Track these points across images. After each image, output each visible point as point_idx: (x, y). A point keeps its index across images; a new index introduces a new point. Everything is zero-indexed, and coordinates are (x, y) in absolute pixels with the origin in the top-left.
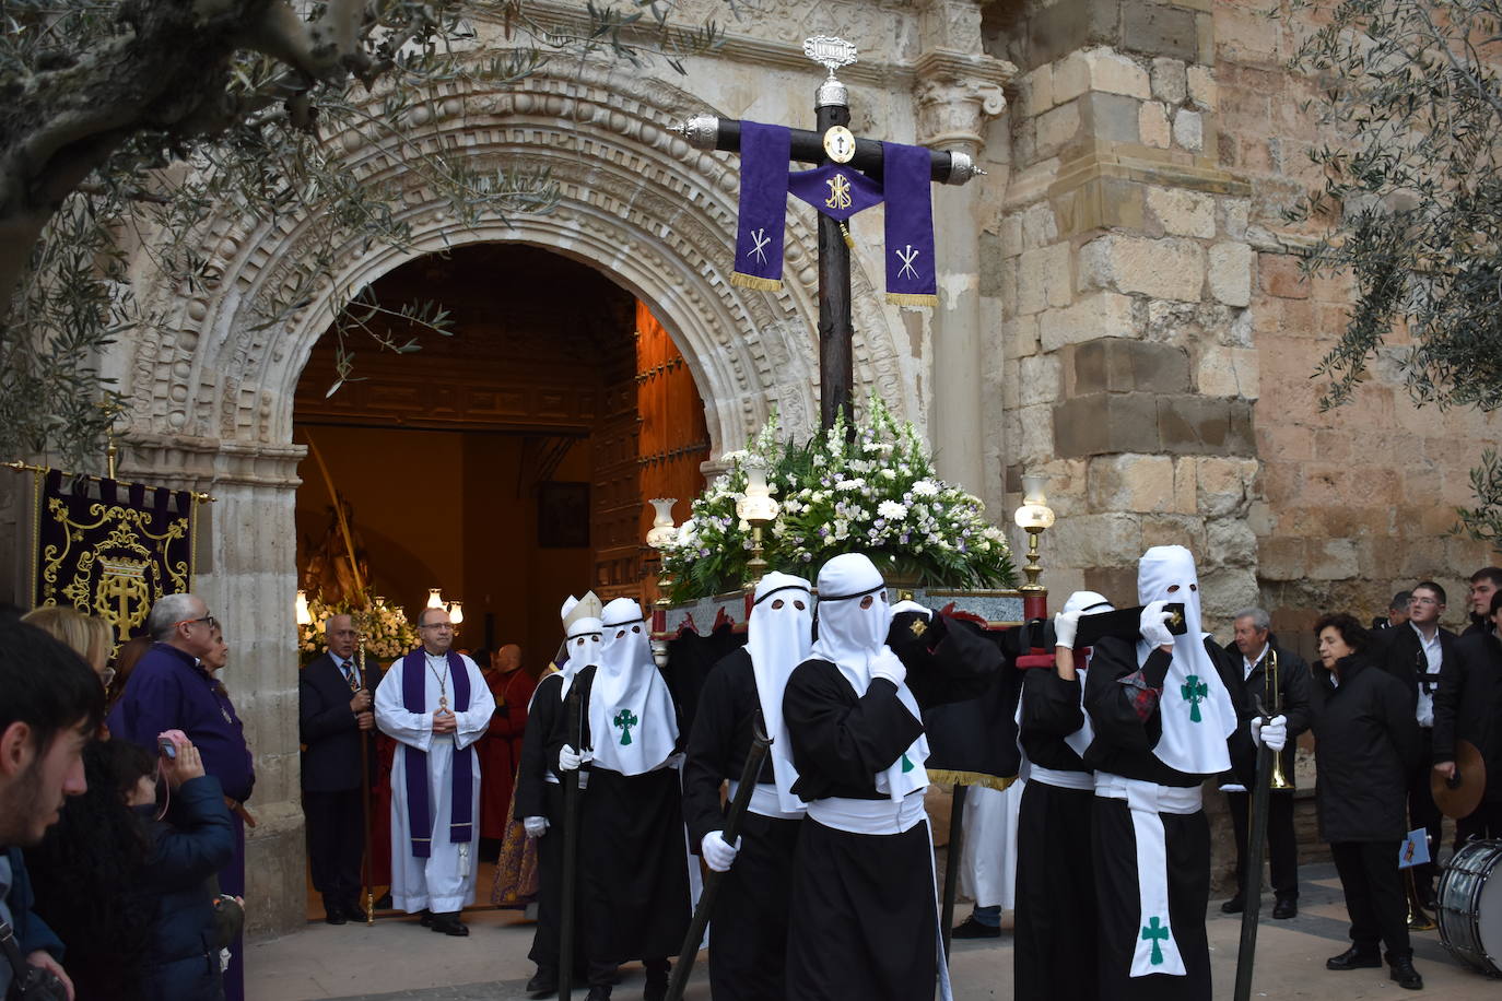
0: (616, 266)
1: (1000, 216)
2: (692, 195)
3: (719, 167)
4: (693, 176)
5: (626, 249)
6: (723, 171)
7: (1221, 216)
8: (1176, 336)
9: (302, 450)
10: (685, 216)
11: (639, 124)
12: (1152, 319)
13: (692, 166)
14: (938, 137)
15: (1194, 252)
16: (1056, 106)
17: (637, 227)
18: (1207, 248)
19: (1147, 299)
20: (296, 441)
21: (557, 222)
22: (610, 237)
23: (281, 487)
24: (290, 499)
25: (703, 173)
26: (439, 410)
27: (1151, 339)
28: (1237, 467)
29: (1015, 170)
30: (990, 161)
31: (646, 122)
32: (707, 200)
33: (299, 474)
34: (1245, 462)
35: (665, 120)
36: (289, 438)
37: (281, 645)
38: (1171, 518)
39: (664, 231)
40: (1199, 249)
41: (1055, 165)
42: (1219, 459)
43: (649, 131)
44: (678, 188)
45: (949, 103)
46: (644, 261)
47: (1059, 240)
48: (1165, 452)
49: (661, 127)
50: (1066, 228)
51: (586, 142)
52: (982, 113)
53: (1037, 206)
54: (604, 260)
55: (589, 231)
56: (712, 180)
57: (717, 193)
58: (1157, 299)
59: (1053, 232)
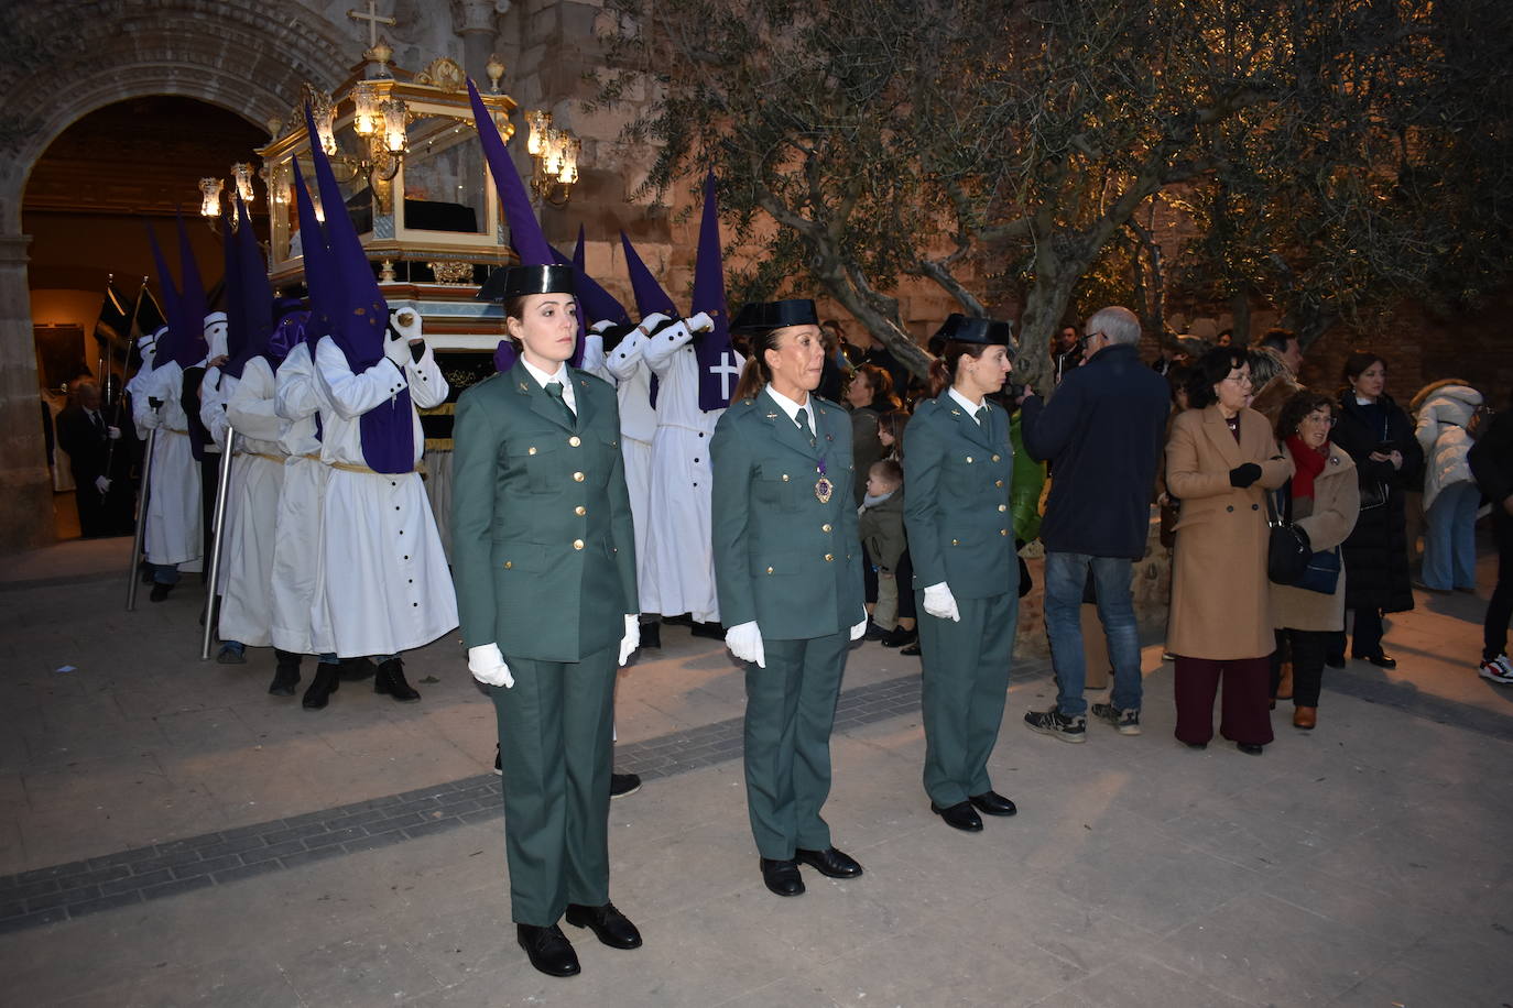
0: (247, 111)
1: (512, 81)
2: (294, 66)
3: (311, 46)
4: (294, 52)
5: (253, 100)
6: (314, 49)
7: (649, 86)
8: (614, 165)
9: (29, 238)
10: (291, 79)
11: (252, 17)
12: (599, 154)
13: (292, 45)
14: (466, 27)
15: (629, 110)
16: (544, 8)
17: (259, 85)
18: (639, 108)
19: (595, 141)
20: (24, 232)
21: (202, 82)
22: (241, 92)
23: (15, 264)
24: (23, 271)
25: (301, 50)
26: (160, 203)
27: (599, 166)
28: (657, 251)
29: (523, 50)
30: (506, 44)
31: (257, 15)
32: (306, 67)
33: (29, 253)
34: (663, 247)
35: (270, 13)
36: (19, 231)
37: (25, 365)
38: (609, 282)
39: (279, 89)
40: (633, 108)
41: (543, 48)
42: (645, 245)
43: (260, 22)
44: (284, 60)
45: (471, 5)
46: (265, 108)
47: (543, 100)
48: (606, 240)
49: (268, 19)
50: (546, 92)
51: (216, 28)
52: (495, 12)
53: (531, 77)
54: (239, 108)
55: (225, 88)
56: (307, 54)
57: (312, 63)
58: (602, 141)
59: (540, 95)
